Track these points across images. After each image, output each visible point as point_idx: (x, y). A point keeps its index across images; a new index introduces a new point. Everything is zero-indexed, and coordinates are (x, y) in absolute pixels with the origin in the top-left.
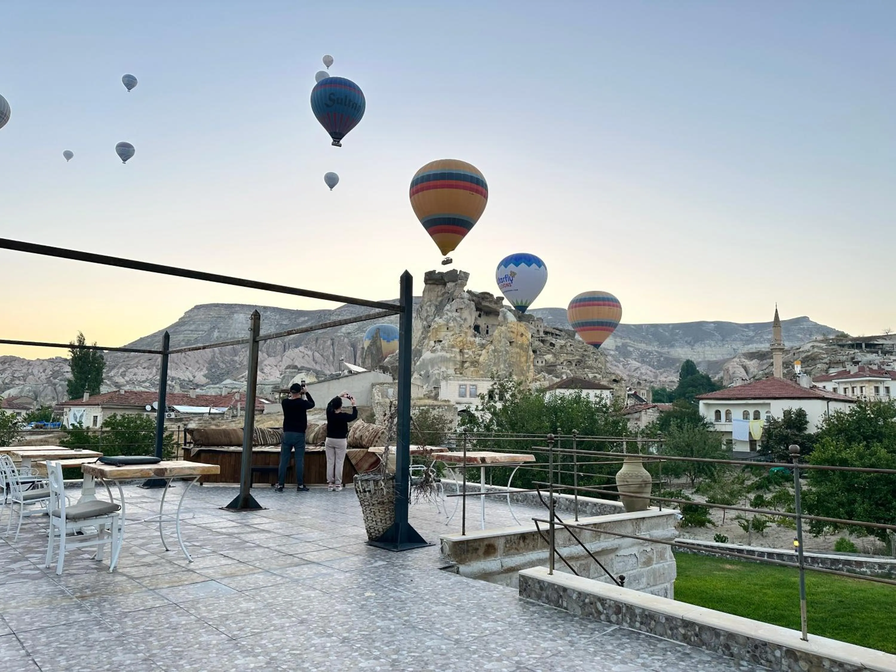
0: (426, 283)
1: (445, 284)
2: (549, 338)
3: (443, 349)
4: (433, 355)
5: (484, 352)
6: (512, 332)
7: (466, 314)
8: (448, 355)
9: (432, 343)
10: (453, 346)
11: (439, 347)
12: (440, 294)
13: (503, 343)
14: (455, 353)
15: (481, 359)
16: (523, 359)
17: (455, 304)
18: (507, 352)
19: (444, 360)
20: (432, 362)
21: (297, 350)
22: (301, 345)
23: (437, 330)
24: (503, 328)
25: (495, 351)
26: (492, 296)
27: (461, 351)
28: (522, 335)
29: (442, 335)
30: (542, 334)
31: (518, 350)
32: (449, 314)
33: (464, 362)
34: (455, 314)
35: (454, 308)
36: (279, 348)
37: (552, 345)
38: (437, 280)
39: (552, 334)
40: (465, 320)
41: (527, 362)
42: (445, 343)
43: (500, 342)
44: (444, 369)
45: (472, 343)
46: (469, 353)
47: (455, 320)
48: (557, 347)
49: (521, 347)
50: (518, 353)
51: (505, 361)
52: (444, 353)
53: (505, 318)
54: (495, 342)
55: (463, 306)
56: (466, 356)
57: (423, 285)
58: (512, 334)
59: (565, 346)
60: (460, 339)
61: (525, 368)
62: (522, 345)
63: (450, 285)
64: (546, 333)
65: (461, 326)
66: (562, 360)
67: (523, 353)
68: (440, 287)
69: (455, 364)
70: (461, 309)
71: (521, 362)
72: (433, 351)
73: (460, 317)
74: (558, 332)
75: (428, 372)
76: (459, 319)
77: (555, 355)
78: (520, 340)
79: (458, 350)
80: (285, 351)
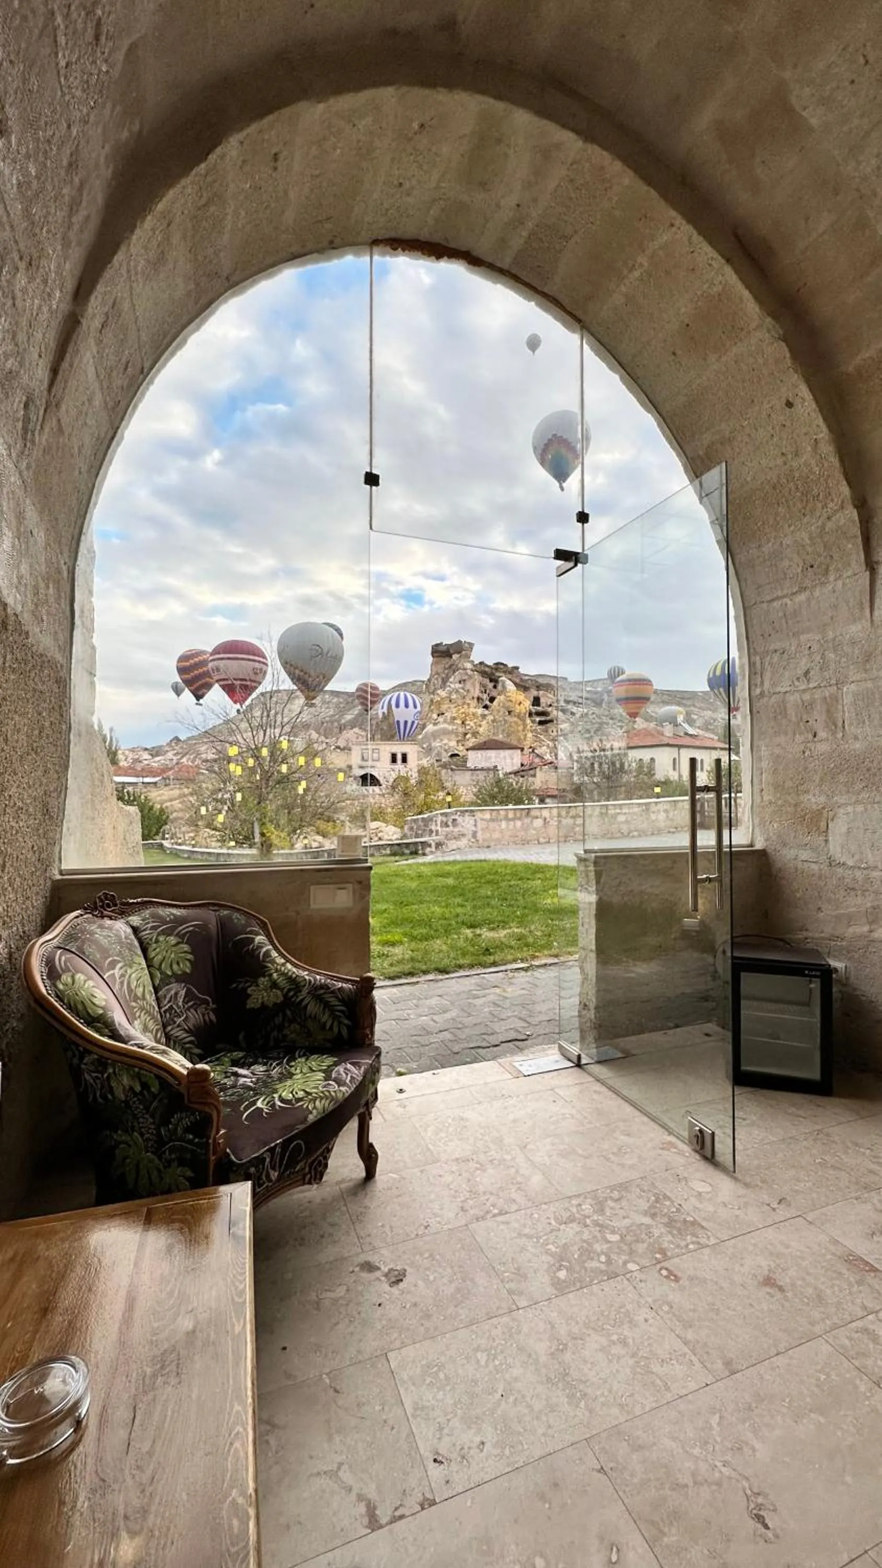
0: (433, 656)
1: (451, 657)
2: (570, 707)
3: (445, 721)
4: (436, 728)
5: (484, 722)
6: (511, 701)
7: (468, 686)
8: (450, 727)
9: (435, 716)
10: (454, 718)
11: (441, 719)
12: (447, 666)
13: (501, 713)
14: (457, 726)
15: (481, 730)
16: (521, 728)
17: (457, 676)
18: (505, 720)
19: (445, 732)
20: (435, 735)
21: (352, 732)
22: (355, 727)
23: (439, 703)
24: (502, 698)
25: (493, 721)
26: (505, 665)
27: (463, 723)
28: (520, 703)
29: (444, 707)
30: (562, 703)
31: (515, 719)
32: (452, 686)
33: (466, 734)
34: (458, 685)
35: (457, 679)
36: (336, 730)
37: (573, 714)
38: (442, 652)
39: (575, 703)
40: (468, 691)
41: (523, 730)
42: (448, 715)
43: (499, 711)
44: (445, 741)
45: (474, 714)
46: (471, 723)
47: (457, 691)
48: (578, 716)
49: (518, 716)
50: (516, 723)
51: (503, 731)
52: (446, 726)
53: (504, 687)
54: (495, 713)
55: (466, 677)
56: (468, 727)
57: (431, 658)
58: (510, 704)
59: (587, 714)
60: (463, 710)
61: (522, 737)
62: (520, 713)
63: (455, 657)
64: (567, 702)
65: (464, 697)
66: (580, 728)
67: (520, 722)
68: (447, 659)
69: (457, 736)
70: (464, 681)
71: (518, 731)
72: (435, 724)
73: (463, 689)
74: (580, 701)
75: (430, 745)
76: (461, 691)
77: (572, 724)
78: (518, 709)
79: (459, 722)
80: (340, 732)
